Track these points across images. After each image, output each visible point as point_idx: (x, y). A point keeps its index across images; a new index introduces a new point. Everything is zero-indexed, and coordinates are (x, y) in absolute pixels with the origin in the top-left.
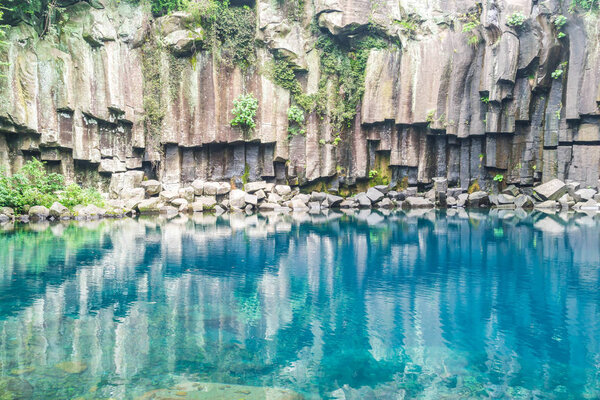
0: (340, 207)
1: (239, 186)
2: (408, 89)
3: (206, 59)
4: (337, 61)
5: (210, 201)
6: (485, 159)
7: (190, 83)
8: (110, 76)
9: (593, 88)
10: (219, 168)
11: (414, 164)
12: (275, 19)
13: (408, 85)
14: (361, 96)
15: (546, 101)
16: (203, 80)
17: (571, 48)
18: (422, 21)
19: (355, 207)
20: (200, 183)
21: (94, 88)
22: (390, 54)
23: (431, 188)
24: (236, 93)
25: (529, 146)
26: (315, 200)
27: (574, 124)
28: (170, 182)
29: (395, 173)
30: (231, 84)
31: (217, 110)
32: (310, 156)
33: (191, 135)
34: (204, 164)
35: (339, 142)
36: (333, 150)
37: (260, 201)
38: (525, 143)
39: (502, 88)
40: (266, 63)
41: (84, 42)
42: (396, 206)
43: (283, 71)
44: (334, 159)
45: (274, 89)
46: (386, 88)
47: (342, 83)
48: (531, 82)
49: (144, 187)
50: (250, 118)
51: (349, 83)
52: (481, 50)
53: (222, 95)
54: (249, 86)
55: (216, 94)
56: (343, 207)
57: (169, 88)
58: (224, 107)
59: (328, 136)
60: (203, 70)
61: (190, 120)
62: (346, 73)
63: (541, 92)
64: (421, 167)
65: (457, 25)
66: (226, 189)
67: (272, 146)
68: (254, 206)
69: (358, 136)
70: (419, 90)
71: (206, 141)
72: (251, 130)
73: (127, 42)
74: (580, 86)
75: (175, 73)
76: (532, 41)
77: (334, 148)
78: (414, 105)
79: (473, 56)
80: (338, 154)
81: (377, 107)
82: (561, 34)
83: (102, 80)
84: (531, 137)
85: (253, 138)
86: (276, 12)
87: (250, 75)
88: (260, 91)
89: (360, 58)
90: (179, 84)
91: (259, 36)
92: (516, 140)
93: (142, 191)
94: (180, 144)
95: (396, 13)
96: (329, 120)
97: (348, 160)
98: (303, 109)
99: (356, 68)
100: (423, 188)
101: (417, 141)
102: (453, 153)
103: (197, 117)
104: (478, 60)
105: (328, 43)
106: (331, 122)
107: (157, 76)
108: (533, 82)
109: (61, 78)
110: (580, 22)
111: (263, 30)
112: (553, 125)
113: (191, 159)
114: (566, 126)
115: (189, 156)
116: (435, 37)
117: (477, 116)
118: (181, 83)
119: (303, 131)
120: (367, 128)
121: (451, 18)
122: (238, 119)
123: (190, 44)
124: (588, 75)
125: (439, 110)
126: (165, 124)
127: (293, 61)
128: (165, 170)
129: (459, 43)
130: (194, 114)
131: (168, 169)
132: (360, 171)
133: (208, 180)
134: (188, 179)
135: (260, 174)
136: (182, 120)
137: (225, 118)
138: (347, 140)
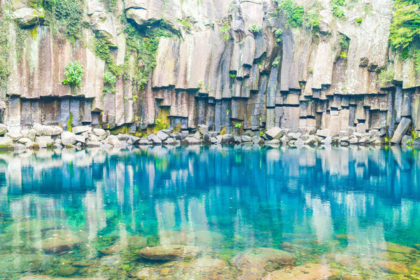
0: (139, 144)
1: (66, 129)
2: (184, 66)
3: (44, 32)
4: (138, 42)
6: (230, 113)
7: (31, 49)
9: (297, 74)
10: (49, 115)
11: (186, 116)
12: (100, 8)
13: (185, 63)
14: (152, 68)
15: (268, 79)
16: (42, 48)
17: (284, 49)
18: (195, 22)
19: (150, 144)
20: (39, 126)
22: (173, 42)
23: (197, 131)
24: (66, 60)
25: (257, 106)
26: (122, 139)
27: (285, 94)
28: (13, 125)
29: (172, 121)
30: (63, 53)
31: (52, 71)
32: (119, 108)
33: (30, 89)
35: (136, 99)
36: (133, 105)
37: (86, 139)
38: (254, 104)
39: (244, 69)
40: (90, 40)
42: (176, 143)
43: (102, 47)
44: (134, 111)
45: (94, 59)
46: (170, 64)
47: (140, 58)
48: (260, 66)
50: (79, 79)
51: (145, 59)
52: (231, 44)
53: (56, 61)
54: (76, 56)
55: (52, 60)
56: (142, 144)
57: (15, 52)
58: (57, 70)
59: (130, 95)
60: (43, 40)
61: (30, 78)
62: (143, 51)
63: (266, 73)
64: (191, 118)
65: (216, 26)
66: (59, 131)
67: (91, 100)
68: (82, 143)
69: (150, 95)
70: (192, 67)
71: (43, 95)
72: (77, 88)
74: (289, 71)
75: (20, 42)
76: (262, 42)
77: (134, 103)
78: (188, 77)
79: (225, 48)
80: (136, 108)
81: (164, 77)
82: (279, 40)
84: (258, 101)
85: (79, 94)
86: (100, 4)
87: (76, 47)
88: (85, 60)
89: (152, 42)
90: (22, 49)
91: (87, 19)
92: (249, 102)
94: (22, 96)
95: (179, 15)
96: (131, 84)
97: (142, 111)
98: (114, 74)
99: (150, 49)
100: (191, 131)
101: (188, 100)
102: (210, 109)
103: (36, 76)
104: (228, 51)
105: (132, 30)
106: (133, 85)
108: (261, 67)
110: (290, 34)
111: (90, 15)
112: (272, 94)
113: (29, 108)
114: (280, 95)
115: (27, 105)
116: (203, 33)
117: (227, 85)
118: (25, 49)
119: (113, 90)
120: (155, 89)
121: (213, 22)
123: (35, 19)
124: (294, 66)
125: (205, 81)
126: (11, 80)
127: (109, 40)
128: (8, 116)
129: (218, 39)
130: (33, 73)
131: (11, 115)
132: (150, 119)
133: (42, 124)
134: (27, 123)
135: (81, 120)
136: (24, 77)
137: (57, 78)
138: (141, 98)
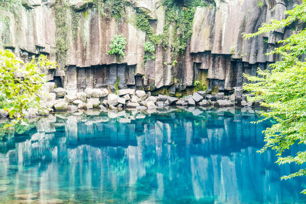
0: (176, 104)
1: (113, 91)
2: (219, 32)
3: (94, 13)
4: (176, 13)
5: (96, 102)
7: (84, 27)
8: (37, 27)
10: (100, 79)
11: (222, 79)
13: (219, 29)
14: (190, 36)
16: (92, 26)
19: (185, 105)
20: (90, 90)
21: (28, 34)
22: (208, 10)
23: (233, 93)
24: (112, 33)
26: (161, 100)
28: (71, 89)
29: (211, 83)
30: (109, 28)
31: (100, 45)
32: (158, 72)
33: (84, 60)
34: (91, 77)
35: (176, 63)
36: (172, 69)
37: (127, 101)
39: (276, 36)
40: (132, 16)
41: (22, 6)
42: (211, 104)
43: (142, 20)
44: (172, 74)
45: (136, 31)
46: (206, 31)
47: (178, 27)
49: (55, 92)
50: (121, 50)
51: (183, 27)
52: (265, 10)
53: (103, 35)
54: (121, 29)
55: (100, 34)
56: (178, 105)
57: (71, 32)
58: (104, 42)
59: (169, 60)
60: (92, 20)
61: (84, 50)
62: (181, 20)
64: (227, 80)
66: (106, 94)
67: (134, 66)
68: (123, 105)
69: (188, 60)
70: (226, 34)
71: (94, 64)
72: (121, 57)
73: (46, 5)
75: (75, 23)
77: (173, 68)
78: (223, 42)
79: (260, 14)
80: (175, 71)
81: (200, 43)
83: (32, 29)
85: (123, 62)
87: (121, 22)
88: (127, 33)
89: (189, 12)
90: (77, 29)
93: (55, 95)
94: (77, 66)
96: (170, 50)
97: (181, 74)
99: (187, 18)
100: (227, 93)
101: (225, 64)
102: (247, 72)
103: (88, 49)
104: (263, 16)
105: (170, 3)
106: (171, 51)
107: (64, 24)
109: (8, 28)
115: (82, 73)
117: (261, 51)
118: (79, 28)
119: (153, 57)
120: (193, 55)
122: (114, 51)
123: (85, 5)
125: (238, 47)
126: (68, 54)
127: (148, 14)
128: (68, 81)
129: (251, 6)
130: (86, 47)
131: (70, 81)
132: (189, 82)
133: (94, 87)
134: (82, 86)
135: (126, 83)
136: (79, 51)
137: (105, 49)
138: (181, 62)
